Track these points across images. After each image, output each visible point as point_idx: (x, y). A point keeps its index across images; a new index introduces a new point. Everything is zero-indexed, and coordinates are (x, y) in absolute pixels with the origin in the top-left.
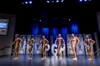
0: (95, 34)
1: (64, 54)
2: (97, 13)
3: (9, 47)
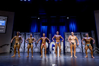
0: (93, 32)
1: (62, 52)
3: (8, 45)
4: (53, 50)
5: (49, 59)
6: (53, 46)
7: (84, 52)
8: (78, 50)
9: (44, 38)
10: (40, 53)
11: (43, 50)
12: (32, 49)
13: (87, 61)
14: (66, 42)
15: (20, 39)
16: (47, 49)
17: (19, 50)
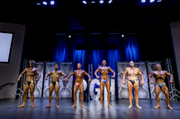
0: (168, 61)
1: (113, 98)
2: (171, 24)
3: (12, 84)
4: (96, 93)
5: (88, 111)
6: (96, 86)
7: (153, 97)
8: (142, 94)
9: (79, 73)
10: (72, 100)
11: (78, 95)
12: (57, 93)
13: (160, 114)
14: (119, 79)
15: (35, 74)
16: (84, 92)
17: (32, 94)
